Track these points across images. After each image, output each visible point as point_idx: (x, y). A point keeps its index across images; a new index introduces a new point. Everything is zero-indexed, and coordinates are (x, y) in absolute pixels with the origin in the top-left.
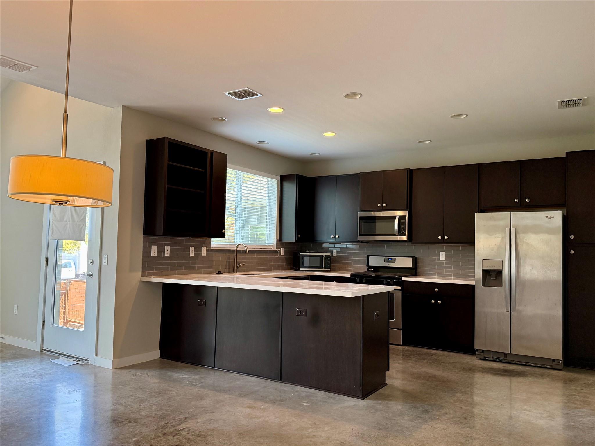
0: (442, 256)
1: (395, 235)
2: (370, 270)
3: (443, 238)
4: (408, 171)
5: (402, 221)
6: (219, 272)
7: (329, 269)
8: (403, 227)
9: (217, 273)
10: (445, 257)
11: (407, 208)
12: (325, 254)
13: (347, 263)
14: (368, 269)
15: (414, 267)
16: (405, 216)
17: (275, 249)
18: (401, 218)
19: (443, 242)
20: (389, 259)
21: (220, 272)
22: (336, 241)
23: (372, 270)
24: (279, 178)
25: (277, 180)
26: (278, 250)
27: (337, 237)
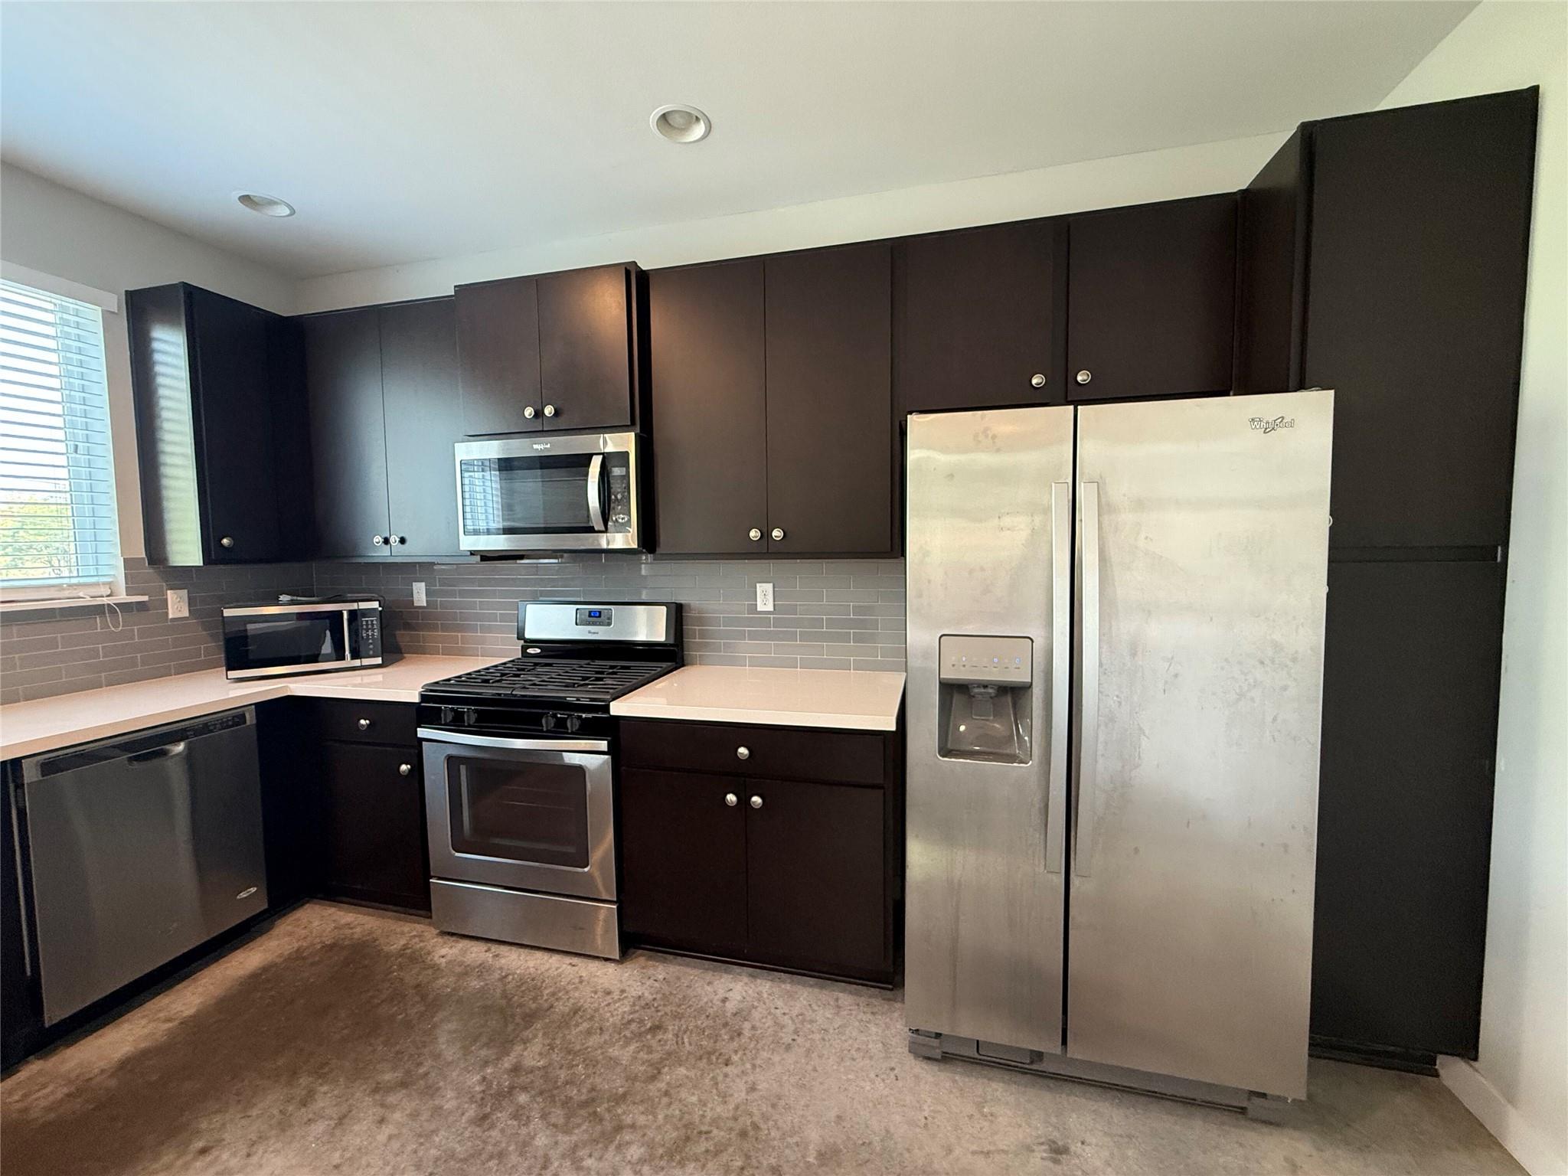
0: (765, 598)
1: (591, 529)
2: (530, 651)
3: (766, 535)
4: (628, 273)
5: (616, 472)
7: (379, 661)
8: (618, 495)
10: (774, 601)
11: (633, 423)
12: (352, 606)
14: (524, 649)
15: (672, 641)
16: (626, 454)
17: (123, 597)
18: (607, 460)
19: (766, 551)
20: (590, 612)
22: (395, 553)
23: (538, 651)
24: (115, 302)
25: (99, 309)
26: (145, 598)
27: (394, 539)
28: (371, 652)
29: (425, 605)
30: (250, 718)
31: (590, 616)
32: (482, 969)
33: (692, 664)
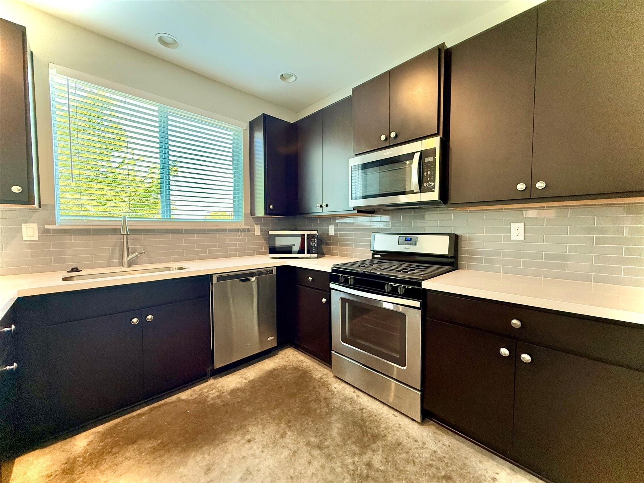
0: (517, 231)
1: (412, 192)
2: (376, 256)
3: (530, 186)
4: (440, 52)
5: (428, 160)
6: (73, 269)
7: (316, 255)
8: (429, 173)
9: (68, 272)
10: (525, 234)
11: (439, 133)
12: (309, 232)
13: (346, 245)
14: (373, 255)
15: (452, 255)
16: (435, 149)
19: (527, 197)
20: (406, 238)
21: (77, 268)
22: (324, 211)
23: (379, 256)
24: (246, 126)
25: (242, 128)
26: (249, 227)
27: (324, 205)
28: (314, 252)
29: (333, 235)
30: (275, 272)
31: (406, 240)
32: (352, 401)
33: (462, 269)
